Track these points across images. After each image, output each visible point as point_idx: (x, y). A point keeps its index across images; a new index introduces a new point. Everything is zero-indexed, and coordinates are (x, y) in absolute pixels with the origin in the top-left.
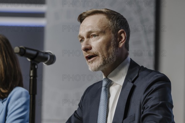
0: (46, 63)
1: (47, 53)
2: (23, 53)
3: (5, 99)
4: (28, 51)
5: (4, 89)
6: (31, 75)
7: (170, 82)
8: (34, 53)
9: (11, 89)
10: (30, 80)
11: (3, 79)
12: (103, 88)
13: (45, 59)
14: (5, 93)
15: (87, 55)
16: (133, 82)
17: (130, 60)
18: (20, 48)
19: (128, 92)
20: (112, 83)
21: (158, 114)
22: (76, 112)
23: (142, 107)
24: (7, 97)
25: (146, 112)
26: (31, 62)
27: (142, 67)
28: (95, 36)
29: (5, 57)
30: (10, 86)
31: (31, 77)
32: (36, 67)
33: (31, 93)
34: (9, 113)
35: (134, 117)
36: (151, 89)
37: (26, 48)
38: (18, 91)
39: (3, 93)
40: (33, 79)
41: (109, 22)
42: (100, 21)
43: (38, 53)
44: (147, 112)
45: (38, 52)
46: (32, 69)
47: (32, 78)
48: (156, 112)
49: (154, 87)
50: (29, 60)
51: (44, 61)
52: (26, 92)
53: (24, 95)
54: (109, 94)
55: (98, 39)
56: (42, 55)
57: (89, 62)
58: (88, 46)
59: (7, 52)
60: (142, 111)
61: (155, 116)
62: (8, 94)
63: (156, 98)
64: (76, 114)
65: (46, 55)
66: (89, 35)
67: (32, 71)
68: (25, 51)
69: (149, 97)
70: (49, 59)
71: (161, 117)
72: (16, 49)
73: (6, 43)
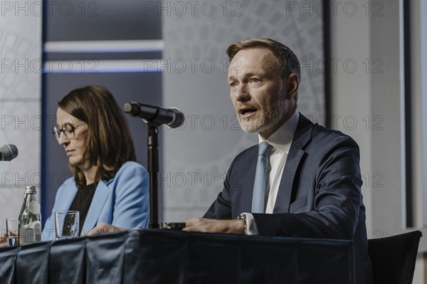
0: (170, 126)
1: (170, 111)
2: (136, 111)
3: (111, 180)
4: (143, 109)
5: (108, 166)
6: (150, 143)
7: (357, 147)
8: (154, 111)
9: (119, 166)
10: (149, 150)
11: (107, 152)
12: (260, 158)
13: (167, 119)
14: (111, 172)
15: (243, 107)
16: (304, 149)
17: (298, 115)
18: (133, 105)
19: (297, 164)
20: (273, 149)
21: (339, 194)
22: (221, 194)
23: (317, 186)
24: (113, 177)
25: (322, 192)
26: (148, 124)
27: (317, 124)
28: (255, 80)
29: (107, 120)
30: (117, 160)
31: (149, 146)
32: (156, 131)
33: (151, 169)
34: (117, 201)
35: (306, 200)
36: (330, 158)
37: (141, 105)
38: (129, 167)
39: (107, 172)
40: (153, 149)
41: (277, 61)
42: (264, 59)
43: (158, 111)
44: (325, 192)
45: (159, 109)
46: (150, 135)
47: (151, 147)
48: (337, 192)
49: (334, 155)
50: (146, 122)
51: (167, 123)
52: (141, 169)
53: (138, 172)
54: (269, 165)
55: (261, 85)
56: (164, 113)
57: (244, 119)
58: (246, 94)
59: (110, 112)
60: (317, 190)
61: (334, 197)
62: (115, 172)
63: (336, 172)
64: (220, 198)
65: (170, 114)
66: (247, 79)
67: (150, 138)
68: (139, 108)
69: (326, 170)
70: (174, 119)
71: (343, 198)
72: (127, 107)
73: (109, 98)
